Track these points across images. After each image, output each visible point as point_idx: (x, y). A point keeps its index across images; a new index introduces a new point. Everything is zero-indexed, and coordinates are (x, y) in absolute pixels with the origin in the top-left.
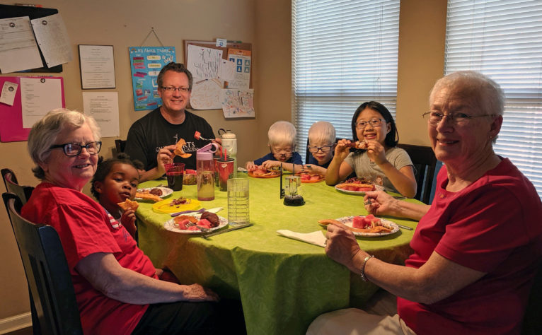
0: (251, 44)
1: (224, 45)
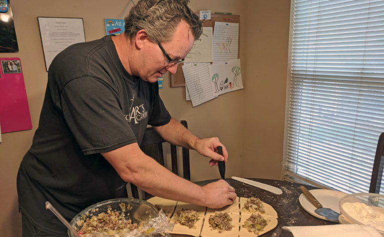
0: (239, 16)
1: (209, 18)
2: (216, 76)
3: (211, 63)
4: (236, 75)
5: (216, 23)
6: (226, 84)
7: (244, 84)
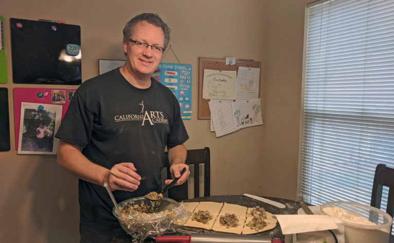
0: (261, 62)
1: (234, 63)
2: (238, 112)
3: (234, 101)
4: (257, 112)
5: (240, 68)
6: (247, 120)
7: (264, 120)
